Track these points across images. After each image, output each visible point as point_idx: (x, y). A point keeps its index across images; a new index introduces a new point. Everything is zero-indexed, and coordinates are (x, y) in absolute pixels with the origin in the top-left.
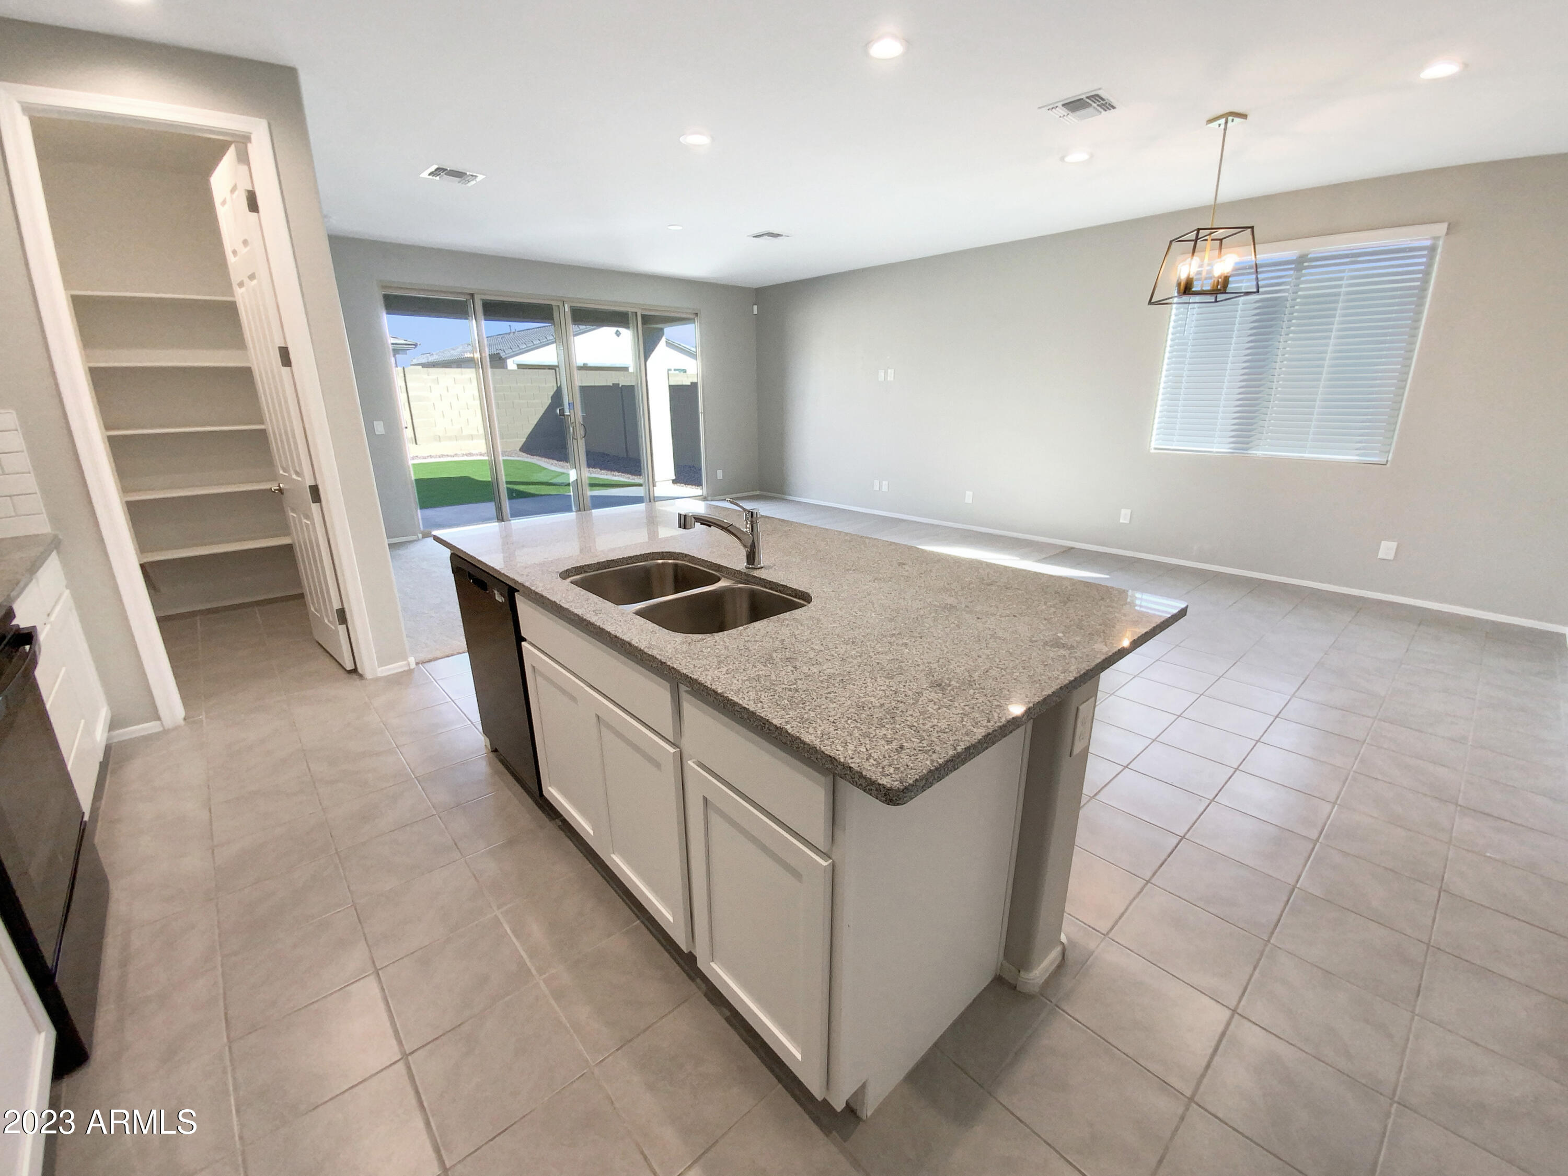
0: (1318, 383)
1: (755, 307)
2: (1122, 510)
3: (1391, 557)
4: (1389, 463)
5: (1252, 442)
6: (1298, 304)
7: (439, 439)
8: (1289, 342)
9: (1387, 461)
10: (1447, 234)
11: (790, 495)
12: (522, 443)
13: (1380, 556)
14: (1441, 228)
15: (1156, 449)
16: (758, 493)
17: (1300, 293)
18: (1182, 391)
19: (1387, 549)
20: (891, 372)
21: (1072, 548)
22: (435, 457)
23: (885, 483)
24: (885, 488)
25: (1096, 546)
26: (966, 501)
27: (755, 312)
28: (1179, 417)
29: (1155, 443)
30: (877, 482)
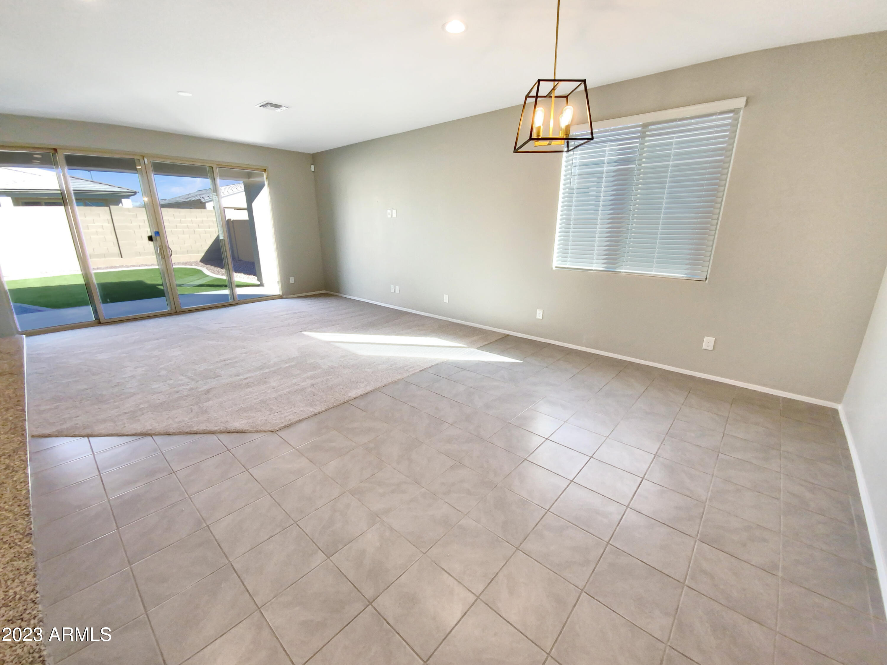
0: (659, 221)
1: (312, 166)
2: (538, 310)
3: (711, 348)
4: (707, 280)
5: (618, 263)
6: (645, 152)
7: (140, 254)
8: (639, 191)
9: (706, 279)
10: (746, 106)
11: (342, 294)
12: (202, 256)
13: (703, 348)
14: (740, 102)
15: (556, 267)
16: (324, 292)
17: (646, 144)
18: (571, 226)
19: (708, 342)
20: (394, 211)
21: (508, 335)
22: (137, 266)
23: (397, 287)
24: (397, 291)
25: (522, 334)
26: (445, 301)
27: (313, 169)
28: (570, 245)
29: (556, 262)
30: (392, 287)
